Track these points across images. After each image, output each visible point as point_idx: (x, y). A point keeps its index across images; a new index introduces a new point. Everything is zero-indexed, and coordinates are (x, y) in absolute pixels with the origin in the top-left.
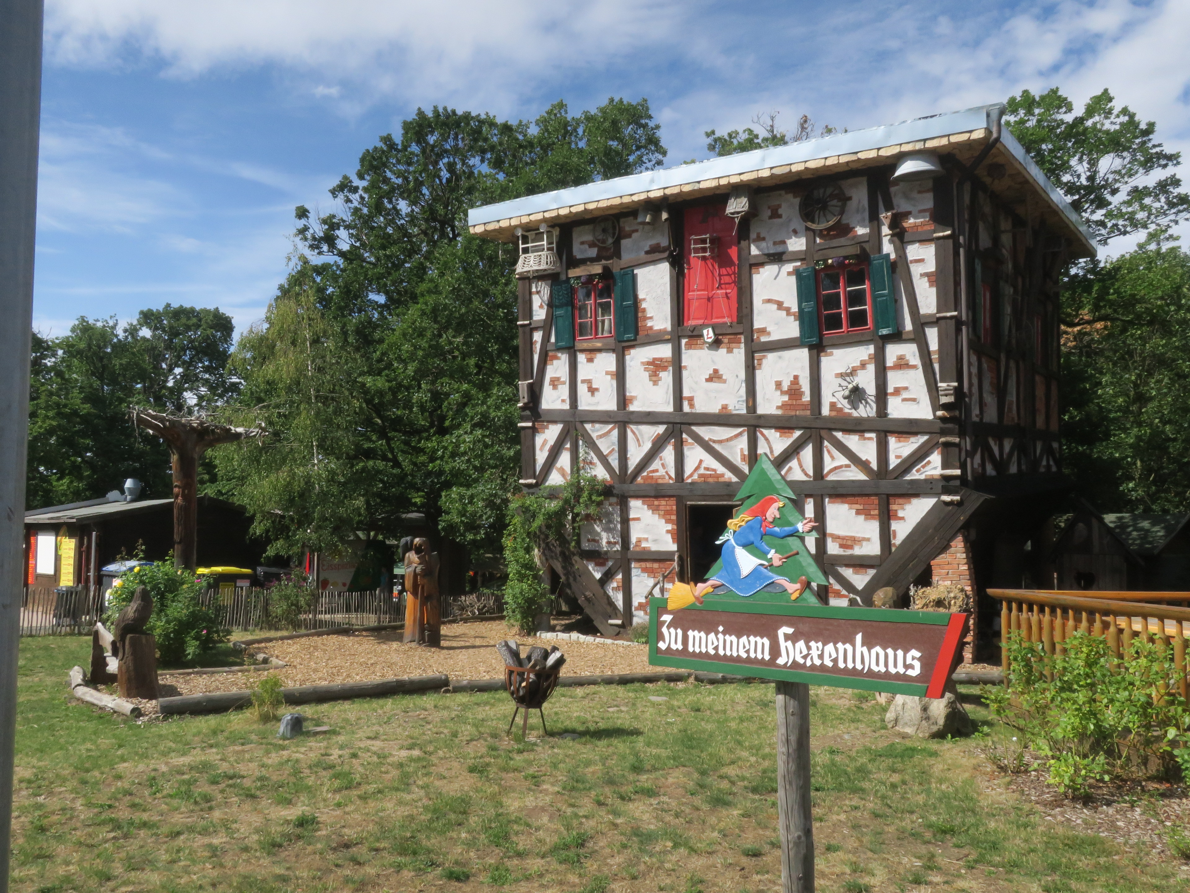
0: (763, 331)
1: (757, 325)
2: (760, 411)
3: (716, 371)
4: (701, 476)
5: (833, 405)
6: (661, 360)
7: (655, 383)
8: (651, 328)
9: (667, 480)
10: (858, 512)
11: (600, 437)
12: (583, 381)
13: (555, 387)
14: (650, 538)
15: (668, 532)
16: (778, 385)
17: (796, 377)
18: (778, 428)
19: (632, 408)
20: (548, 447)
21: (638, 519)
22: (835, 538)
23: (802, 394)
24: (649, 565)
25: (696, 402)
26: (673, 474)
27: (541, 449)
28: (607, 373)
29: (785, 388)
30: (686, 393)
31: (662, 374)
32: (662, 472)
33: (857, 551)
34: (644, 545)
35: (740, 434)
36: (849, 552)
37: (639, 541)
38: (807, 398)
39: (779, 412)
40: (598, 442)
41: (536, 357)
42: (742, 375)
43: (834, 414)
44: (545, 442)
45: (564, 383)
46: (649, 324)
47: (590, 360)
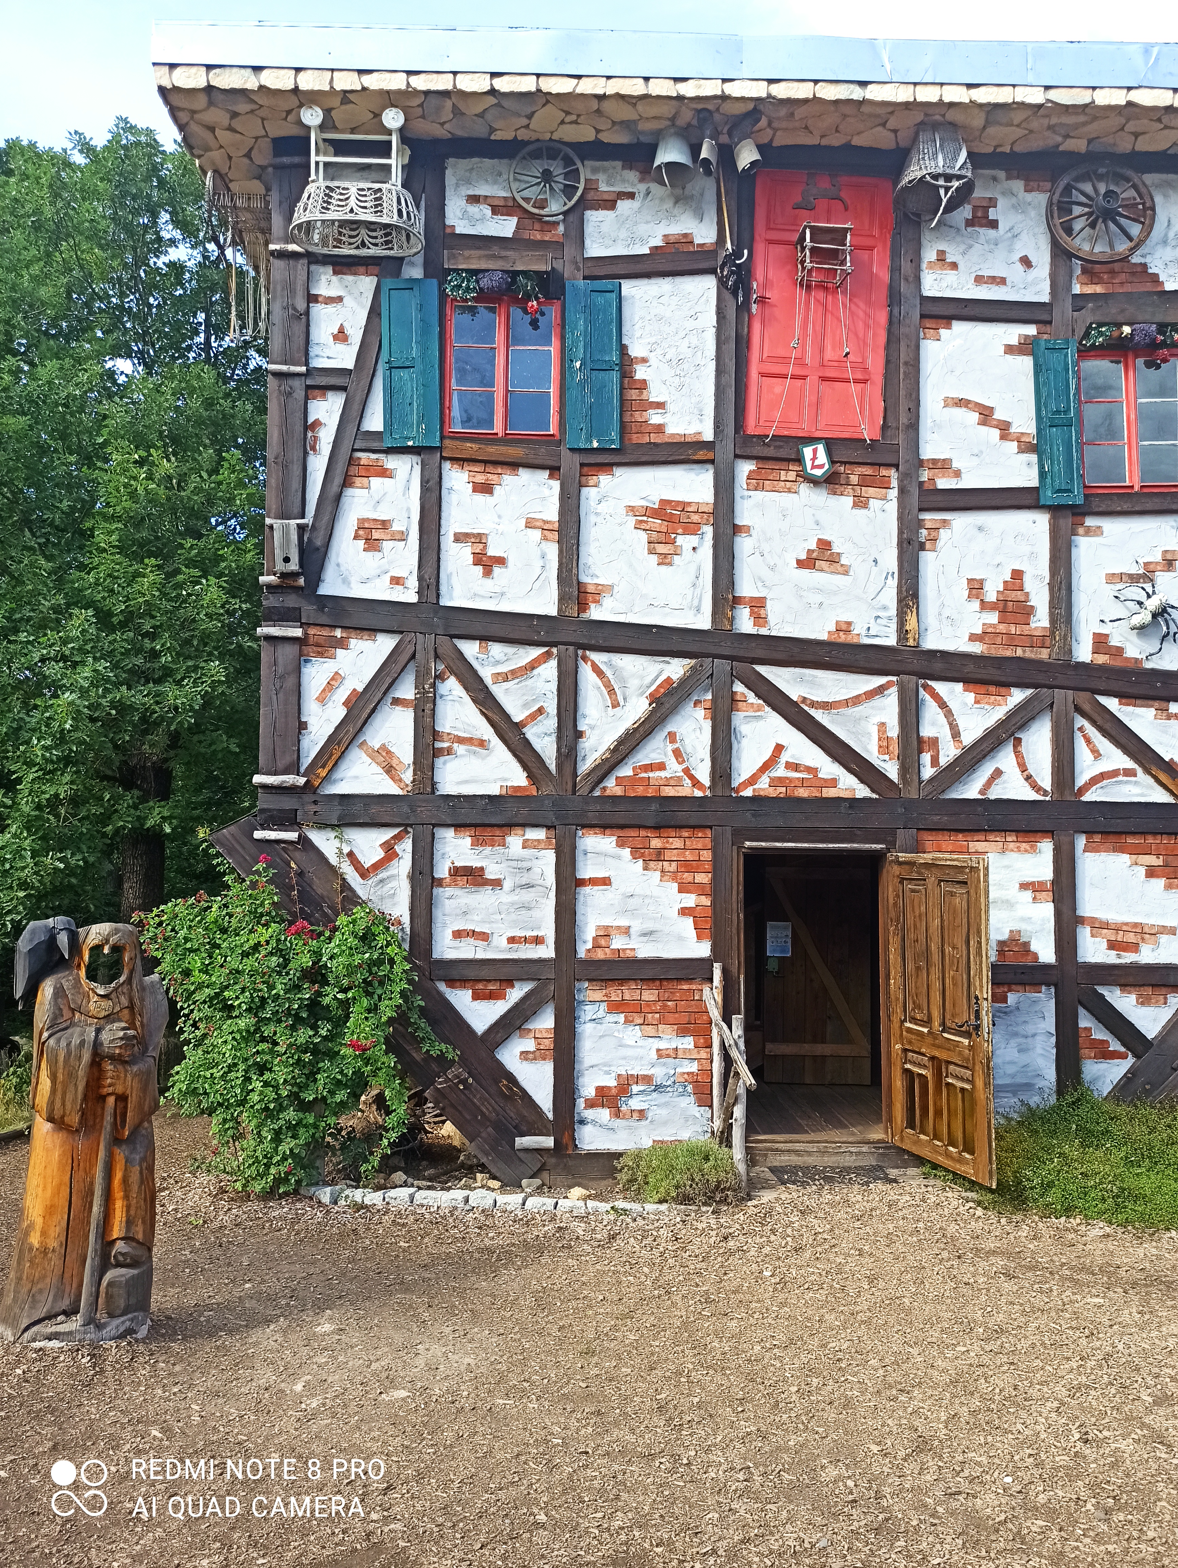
0: (942, 465)
1: (928, 452)
2: (931, 643)
3: (824, 545)
4: (776, 782)
5: (1100, 642)
6: (683, 506)
7: (665, 560)
8: (660, 429)
9: (686, 790)
10: (1151, 873)
11: (505, 677)
12: (460, 538)
13: (372, 545)
14: (636, 927)
15: (684, 912)
16: (976, 588)
17: (1017, 575)
18: (968, 681)
19: (596, 613)
20: (342, 694)
21: (605, 882)
22: (1099, 926)
23: (1028, 612)
24: (629, 993)
25: (773, 611)
26: (704, 774)
27: (322, 699)
28: (530, 524)
29: (991, 596)
30: (746, 588)
31: (685, 541)
32: (674, 768)
33: (1147, 955)
34: (618, 943)
35: (880, 690)
36: (1128, 958)
37: (605, 934)
38: (1041, 620)
39: (977, 648)
40: (499, 691)
41: (318, 465)
42: (890, 560)
43: (1101, 659)
44: (335, 680)
45: (402, 537)
46: (655, 418)
47: (485, 489)
